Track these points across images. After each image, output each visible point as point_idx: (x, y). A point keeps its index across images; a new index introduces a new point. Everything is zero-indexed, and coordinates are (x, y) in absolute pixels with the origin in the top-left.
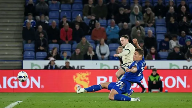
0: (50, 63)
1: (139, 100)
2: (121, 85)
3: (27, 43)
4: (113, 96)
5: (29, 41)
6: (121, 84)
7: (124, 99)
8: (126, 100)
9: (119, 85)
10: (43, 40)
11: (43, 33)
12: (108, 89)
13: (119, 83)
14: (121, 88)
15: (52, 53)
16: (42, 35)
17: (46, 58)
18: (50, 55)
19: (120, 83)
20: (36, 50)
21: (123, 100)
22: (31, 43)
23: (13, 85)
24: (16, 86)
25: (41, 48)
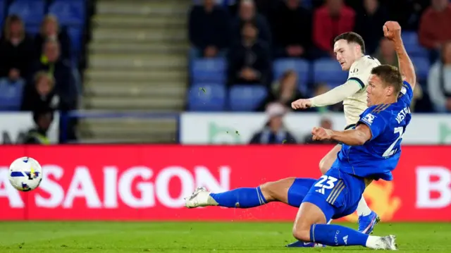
0: (268, 124)
1: (393, 247)
2: (330, 190)
3: (202, 55)
4: (306, 228)
5: (211, 51)
6: (332, 186)
7: (345, 239)
8: (349, 244)
9: (326, 189)
10: (256, 48)
11: (255, 23)
12: (290, 204)
13: (325, 183)
14: (332, 199)
15: (281, 90)
16: (250, 32)
17: (260, 108)
18: (272, 98)
19: (327, 184)
20: (233, 79)
21: (341, 244)
22: (215, 57)
23: (137, 194)
24: (147, 201)
25: (249, 73)
